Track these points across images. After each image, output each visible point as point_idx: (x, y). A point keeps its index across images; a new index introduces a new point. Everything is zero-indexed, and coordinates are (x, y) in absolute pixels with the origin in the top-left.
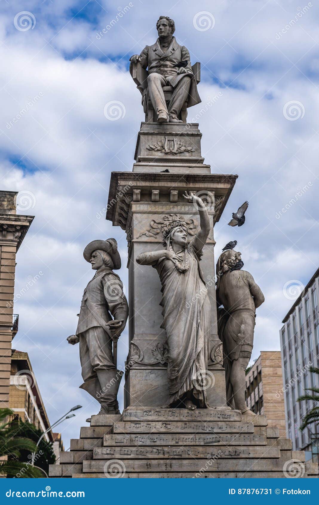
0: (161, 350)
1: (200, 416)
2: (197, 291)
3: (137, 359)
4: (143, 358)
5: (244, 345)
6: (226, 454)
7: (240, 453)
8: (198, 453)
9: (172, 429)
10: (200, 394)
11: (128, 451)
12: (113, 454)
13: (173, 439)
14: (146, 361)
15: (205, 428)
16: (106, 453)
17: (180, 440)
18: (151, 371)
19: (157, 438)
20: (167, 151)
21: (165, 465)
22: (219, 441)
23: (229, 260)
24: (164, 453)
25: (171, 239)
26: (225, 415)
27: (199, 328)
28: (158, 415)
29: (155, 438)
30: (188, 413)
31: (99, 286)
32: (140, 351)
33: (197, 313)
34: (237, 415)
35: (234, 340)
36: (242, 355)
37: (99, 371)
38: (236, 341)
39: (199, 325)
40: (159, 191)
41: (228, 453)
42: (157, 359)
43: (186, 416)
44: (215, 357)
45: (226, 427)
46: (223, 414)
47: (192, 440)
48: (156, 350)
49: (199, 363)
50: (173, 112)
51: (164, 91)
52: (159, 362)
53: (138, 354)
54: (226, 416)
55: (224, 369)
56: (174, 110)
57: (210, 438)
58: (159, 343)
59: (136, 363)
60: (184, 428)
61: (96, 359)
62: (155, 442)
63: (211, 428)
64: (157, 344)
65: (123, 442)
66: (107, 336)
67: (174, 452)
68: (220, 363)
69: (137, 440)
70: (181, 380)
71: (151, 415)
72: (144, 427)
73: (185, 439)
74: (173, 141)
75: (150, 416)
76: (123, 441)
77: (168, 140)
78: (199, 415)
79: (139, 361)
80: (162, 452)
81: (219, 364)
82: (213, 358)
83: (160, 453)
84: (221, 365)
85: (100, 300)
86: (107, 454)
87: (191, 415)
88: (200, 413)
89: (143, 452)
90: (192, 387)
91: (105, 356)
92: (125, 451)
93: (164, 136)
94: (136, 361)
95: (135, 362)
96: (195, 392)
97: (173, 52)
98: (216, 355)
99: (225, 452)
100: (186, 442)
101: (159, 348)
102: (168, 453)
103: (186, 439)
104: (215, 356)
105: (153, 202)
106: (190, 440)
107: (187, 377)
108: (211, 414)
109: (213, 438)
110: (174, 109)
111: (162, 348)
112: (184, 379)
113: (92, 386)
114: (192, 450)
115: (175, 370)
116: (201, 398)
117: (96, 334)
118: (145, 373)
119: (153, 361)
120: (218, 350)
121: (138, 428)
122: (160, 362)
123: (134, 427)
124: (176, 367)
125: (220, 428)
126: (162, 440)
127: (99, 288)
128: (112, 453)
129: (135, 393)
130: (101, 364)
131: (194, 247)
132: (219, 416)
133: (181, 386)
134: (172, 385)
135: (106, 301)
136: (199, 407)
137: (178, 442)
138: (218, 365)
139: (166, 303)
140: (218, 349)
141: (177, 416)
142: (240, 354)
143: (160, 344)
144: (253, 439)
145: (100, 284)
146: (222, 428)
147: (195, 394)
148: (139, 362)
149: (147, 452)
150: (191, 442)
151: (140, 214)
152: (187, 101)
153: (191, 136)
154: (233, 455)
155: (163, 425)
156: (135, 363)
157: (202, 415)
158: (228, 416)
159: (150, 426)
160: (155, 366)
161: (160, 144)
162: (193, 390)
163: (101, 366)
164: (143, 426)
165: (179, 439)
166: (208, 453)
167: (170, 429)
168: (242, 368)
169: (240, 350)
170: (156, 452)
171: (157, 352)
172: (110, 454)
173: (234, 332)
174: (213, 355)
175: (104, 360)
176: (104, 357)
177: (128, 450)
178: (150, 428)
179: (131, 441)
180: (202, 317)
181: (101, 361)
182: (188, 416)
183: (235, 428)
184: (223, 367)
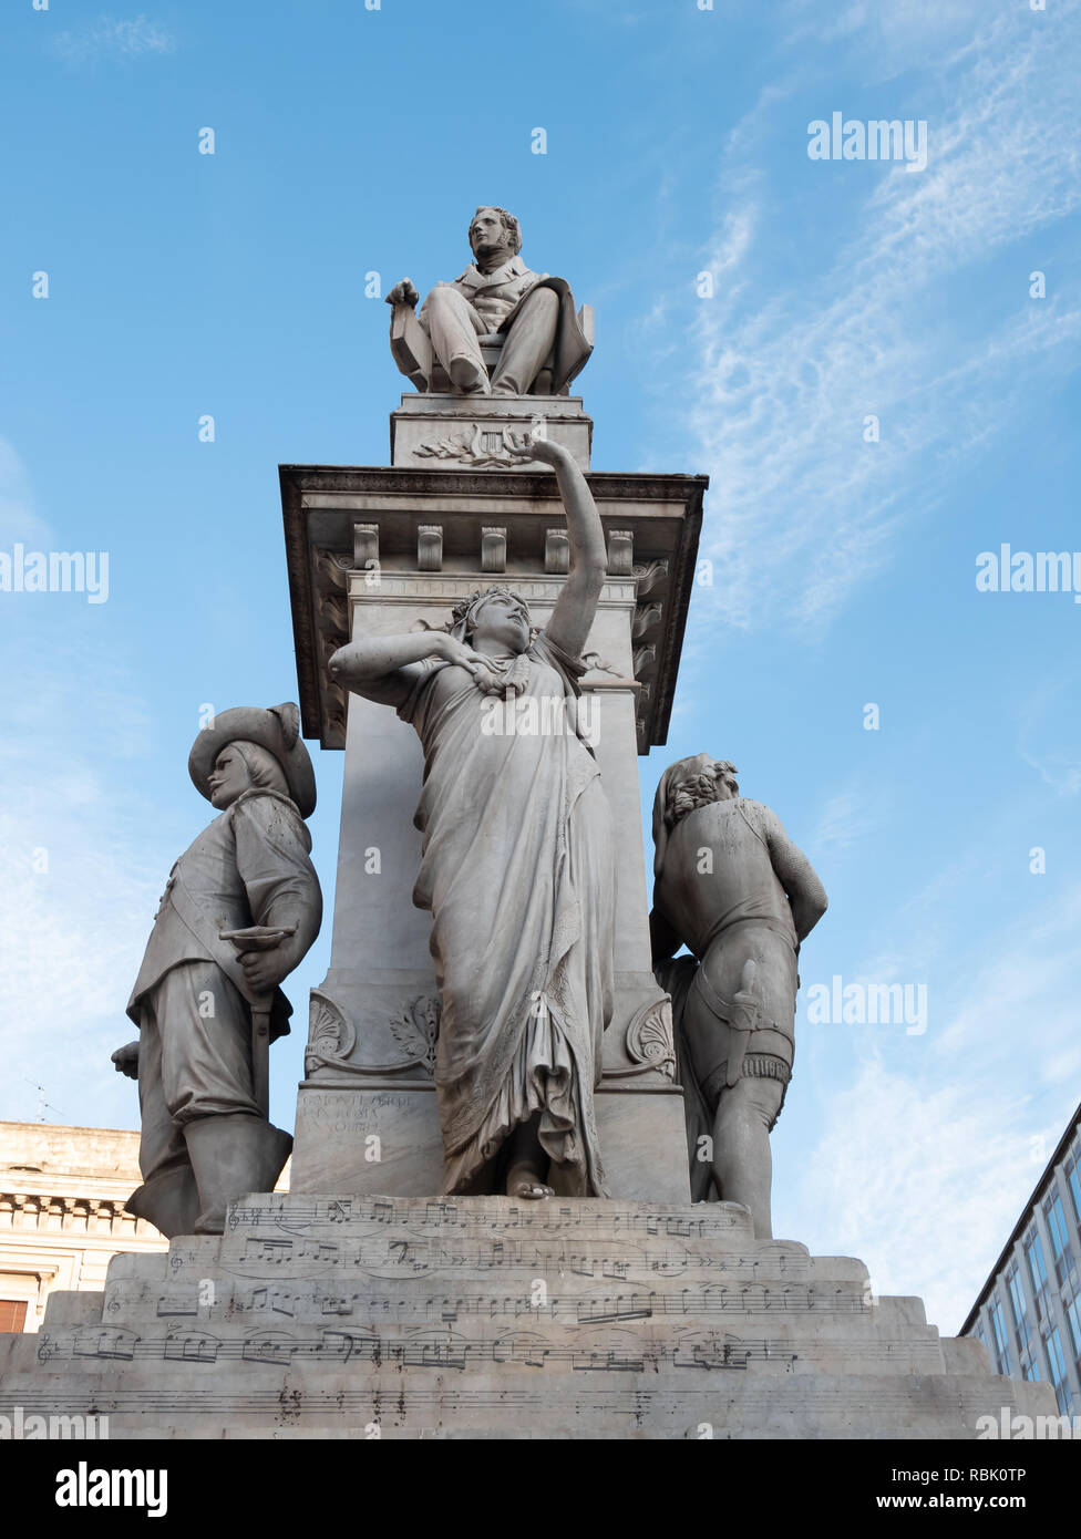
0: (429, 1019)
1: (567, 1225)
2: (557, 755)
3: (329, 1052)
4: (354, 1047)
5: (759, 1030)
6: (678, 1362)
7: (749, 1354)
8: (547, 1353)
9: (437, 1269)
10: (568, 1138)
11: (203, 1342)
12: (129, 1357)
13: (430, 1302)
14: (365, 1059)
15: (588, 1267)
16: (95, 1352)
17: (463, 1306)
18: (385, 1095)
19: (356, 1297)
20: (479, 455)
21: (370, 1398)
22: (649, 1314)
23: (696, 777)
24: (377, 1354)
25: (468, 631)
26: (681, 1222)
27: (563, 876)
28: (381, 1220)
29: (348, 1297)
30: (514, 1211)
31: (224, 837)
32: (343, 1024)
33: (555, 825)
34: (734, 1222)
35: (722, 1020)
36: (752, 1068)
37: (192, 1125)
38: (726, 1022)
39: (562, 867)
40: (440, 528)
41: (690, 1356)
42: (410, 1054)
43: (507, 1226)
44: (643, 1049)
45: (684, 1264)
46: (670, 1219)
47: (522, 1306)
48: (406, 1020)
49: (561, 1003)
50: (506, 382)
51: (481, 345)
52: (416, 1061)
53: (337, 1034)
54: (684, 1227)
55: (680, 1088)
56: (508, 379)
57: (607, 1300)
58: (421, 997)
59: (327, 1065)
60: (490, 1265)
61: (185, 1076)
62: (347, 1313)
63: (616, 1263)
64: (413, 1000)
65: (195, 1314)
66: (233, 997)
67: (427, 1348)
68: (663, 1068)
69: (262, 1306)
70: (488, 1085)
71: (347, 1220)
72: (308, 1259)
73: (487, 1302)
74: (501, 434)
75: (344, 1223)
76: (194, 1311)
77: (484, 433)
78: (565, 1220)
79: (336, 1059)
80: (369, 1348)
81: (661, 1071)
82: (635, 1049)
83: (358, 1352)
84: (667, 1074)
85: (221, 882)
86: (101, 1355)
87: (529, 1222)
88: (566, 1212)
89: (277, 1348)
90: (534, 1103)
91: (219, 1066)
92: (188, 1340)
93: (471, 424)
94: (325, 1058)
95: (323, 1061)
96: (546, 1127)
97: (512, 276)
98: (644, 1040)
99: (677, 1350)
100: (493, 1314)
101: (422, 1015)
102: (399, 1352)
103: (494, 1302)
104: (641, 1043)
105: (421, 570)
106: (511, 1306)
107: (512, 1067)
108: (617, 1219)
109: (620, 1298)
110: (510, 375)
111: (431, 1012)
112: (499, 1074)
113: (172, 1199)
114: (516, 1342)
115: (462, 1046)
116: (574, 1152)
117: (189, 986)
118: (358, 1100)
119: (395, 1058)
120: (653, 1021)
121: (279, 1261)
122: (419, 1065)
123: (261, 1257)
124: (469, 1033)
125: (655, 1266)
126: (377, 1306)
127: (224, 845)
128: (127, 1350)
129: (310, 1177)
130: (198, 1094)
131: (551, 639)
132: (652, 1224)
133: (490, 1105)
134: (455, 1114)
135: (245, 888)
136: (563, 1191)
137: (454, 1315)
138: (653, 1075)
139: (437, 803)
140: (656, 1019)
141: (463, 1226)
142: (746, 1065)
143: (426, 999)
144: (811, 1306)
145: (227, 831)
146: (664, 1266)
147: (547, 1136)
148: (337, 1062)
149: (296, 1349)
150: (517, 1314)
151: (379, 608)
152: (551, 365)
153: (559, 423)
154: (715, 1364)
155: (393, 1252)
156: (322, 1066)
157: (577, 1222)
158: (692, 1224)
159: (333, 1255)
160: (402, 1076)
161: (458, 442)
162: (536, 1116)
163: (198, 1100)
164: (301, 1255)
165: (460, 1302)
166: (594, 1355)
167: (425, 1267)
168: (757, 1113)
169: (744, 1052)
170: (340, 1350)
171: (411, 1027)
172: (117, 1356)
173: (719, 994)
174: (635, 1039)
175: (209, 1078)
176: (212, 1066)
177: (204, 1337)
178: (336, 1262)
179: (231, 1307)
180: (577, 844)
181: (199, 1082)
182: (515, 1224)
183: (723, 1267)
184: (675, 1081)
